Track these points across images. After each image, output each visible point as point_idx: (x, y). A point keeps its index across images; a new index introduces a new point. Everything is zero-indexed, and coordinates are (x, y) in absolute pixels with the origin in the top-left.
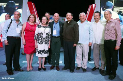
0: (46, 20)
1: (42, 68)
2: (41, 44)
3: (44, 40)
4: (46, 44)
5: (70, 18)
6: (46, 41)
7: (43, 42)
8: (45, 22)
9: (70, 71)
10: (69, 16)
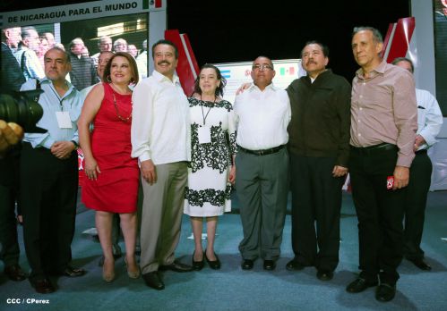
0: (216, 78)
1: (208, 261)
2: (198, 168)
3: (207, 153)
4: (215, 167)
5: (316, 63)
6: (215, 155)
7: (204, 162)
8: (209, 86)
9: (319, 276)
10: (315, 52)
